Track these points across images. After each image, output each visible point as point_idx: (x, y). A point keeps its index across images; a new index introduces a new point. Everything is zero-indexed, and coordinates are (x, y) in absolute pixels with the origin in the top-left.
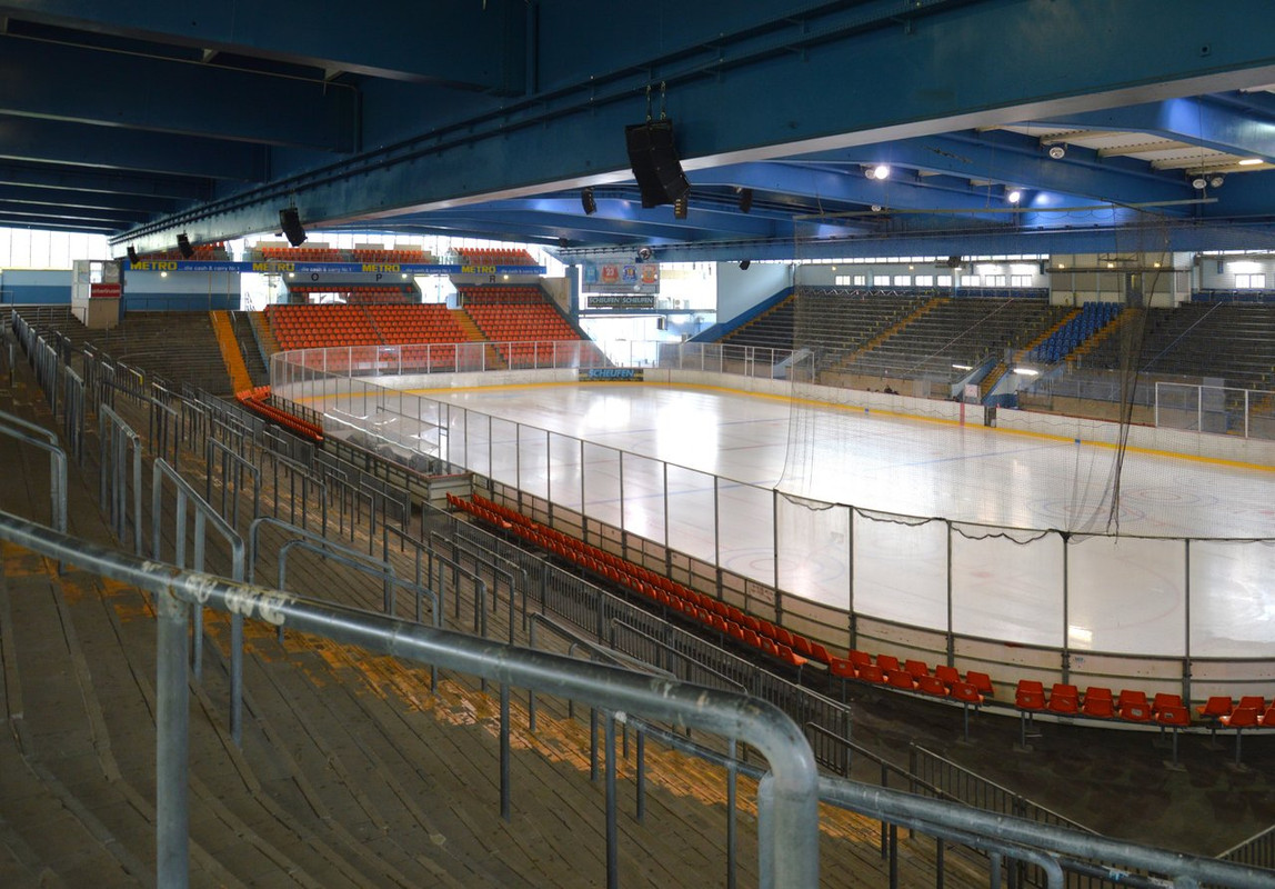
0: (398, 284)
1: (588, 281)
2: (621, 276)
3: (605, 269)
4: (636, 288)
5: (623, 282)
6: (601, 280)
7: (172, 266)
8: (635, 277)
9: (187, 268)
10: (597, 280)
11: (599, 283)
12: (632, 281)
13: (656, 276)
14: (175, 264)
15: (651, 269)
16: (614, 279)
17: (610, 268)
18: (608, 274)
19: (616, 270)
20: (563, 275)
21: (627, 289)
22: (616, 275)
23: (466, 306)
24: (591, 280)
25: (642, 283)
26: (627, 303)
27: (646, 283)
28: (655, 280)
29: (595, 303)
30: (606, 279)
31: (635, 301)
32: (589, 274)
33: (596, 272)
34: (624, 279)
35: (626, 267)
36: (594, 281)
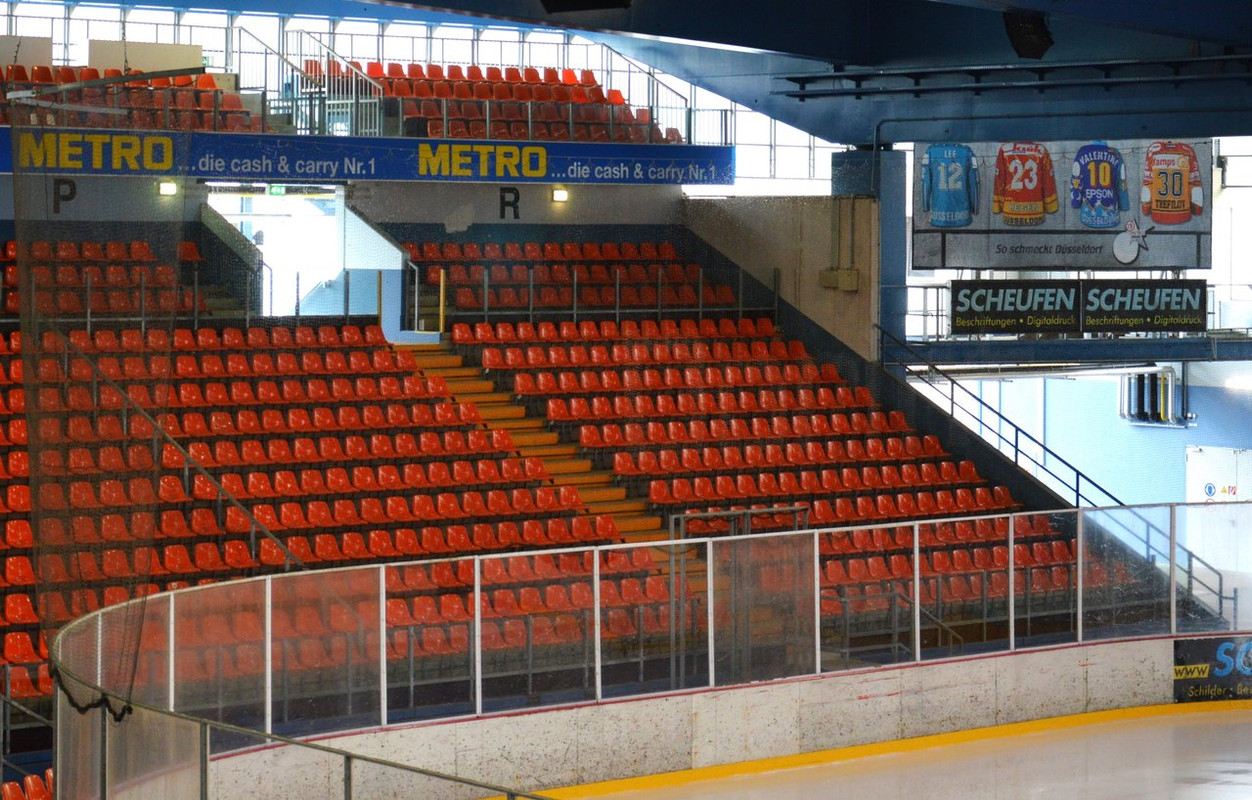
0: (140, 229)
1: (940, 216)
2: (1064, 192)
3: (1002, 161)
4: (1124, 247)
5: (1072, 219)
6: (990, 214)
8: (1117, 197)
10: (972, 209)
11: (978, 223)
12: (1106, 216)
13: (1197, 196)
15: (1179, 162)
16: (1039, 206)
17: (1024, 159)
18: (1016, 185)
19: (1045, 166)
20: (824, 188)
21: (1088, 249)
22: (1046, 186)
23: (449, 328)
24: (950, 209)
25: (1147, 223)
26: (1100, 312)
27: (1158, 219)
28: (1195, 210)
29: (971, 313)
30: (1008, 207)
31: (1134, 301)
32: (942, 185)
33: (970, 176)
34: (1077, 204)
35: (1083, 151)
36: (961, 216)
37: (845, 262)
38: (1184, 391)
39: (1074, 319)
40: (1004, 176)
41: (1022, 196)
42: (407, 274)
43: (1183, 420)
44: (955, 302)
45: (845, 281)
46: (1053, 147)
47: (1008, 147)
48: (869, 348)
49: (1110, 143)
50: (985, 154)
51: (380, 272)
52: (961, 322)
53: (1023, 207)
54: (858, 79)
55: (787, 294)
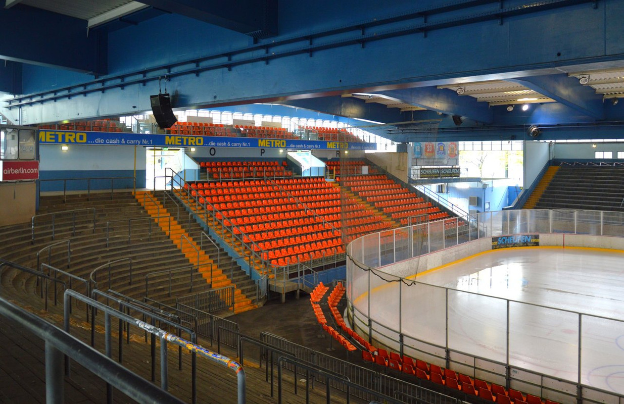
0: (276, 159)
1: (416, 156)
2: (436, 151)
3: (426, 146)
4: (445, 161)
5: (437, 156)
6: (425, 155)
7: (81, 138)
8: (444, 152)
9: (98, 140)
11: (422, 157)
12: (442, 156)
13: (456, 152)
14: (85, 136)
15: (454, 146)
16: (432, 154)
17: (430, 145)
18: (428, 150)
19: (433, 146)
20: (395, 151)
21: (439, 162)
22: (433, 151)
23: (335, 178)
24: (418, 155)
25: (449, 157)
26: (443, 174)
27: (451, 156)
28: (456, 155)
29: (423, 174)
30: (427, 154)
31: (448, 171)
32: (417, 150)
33: (421, 149)
34: (438, 154)
35: (439, 144)
36: (420, 156)
37: (401, 165)
38: (447, 188)
39: (439, 175)
40: (426, 148)
41: (429, 152)
42: (326, 168)
43: (447, 193)
44: (421, 172)
45: (402, 168)
46: (434, 143)
47: (427, 143)
48: (406, 182)
49: (443, 142)
50: (423, 144)
51: (319, 168)
52: (422, 176)
53: (430, 154)
54: (402, 130)
55: (388, 170)
